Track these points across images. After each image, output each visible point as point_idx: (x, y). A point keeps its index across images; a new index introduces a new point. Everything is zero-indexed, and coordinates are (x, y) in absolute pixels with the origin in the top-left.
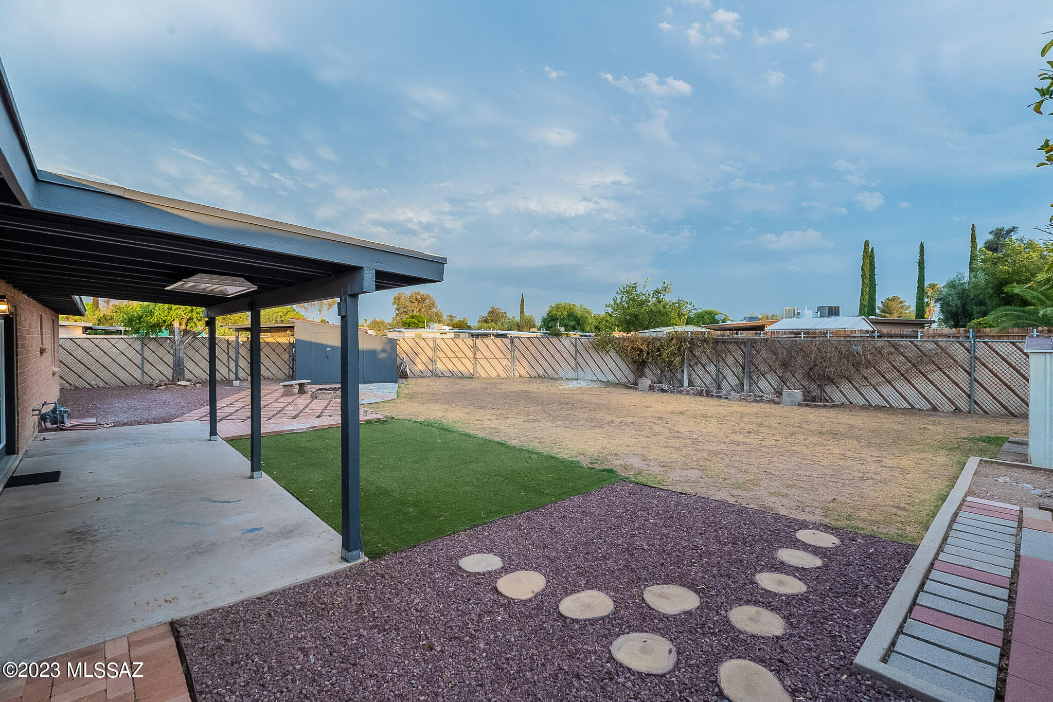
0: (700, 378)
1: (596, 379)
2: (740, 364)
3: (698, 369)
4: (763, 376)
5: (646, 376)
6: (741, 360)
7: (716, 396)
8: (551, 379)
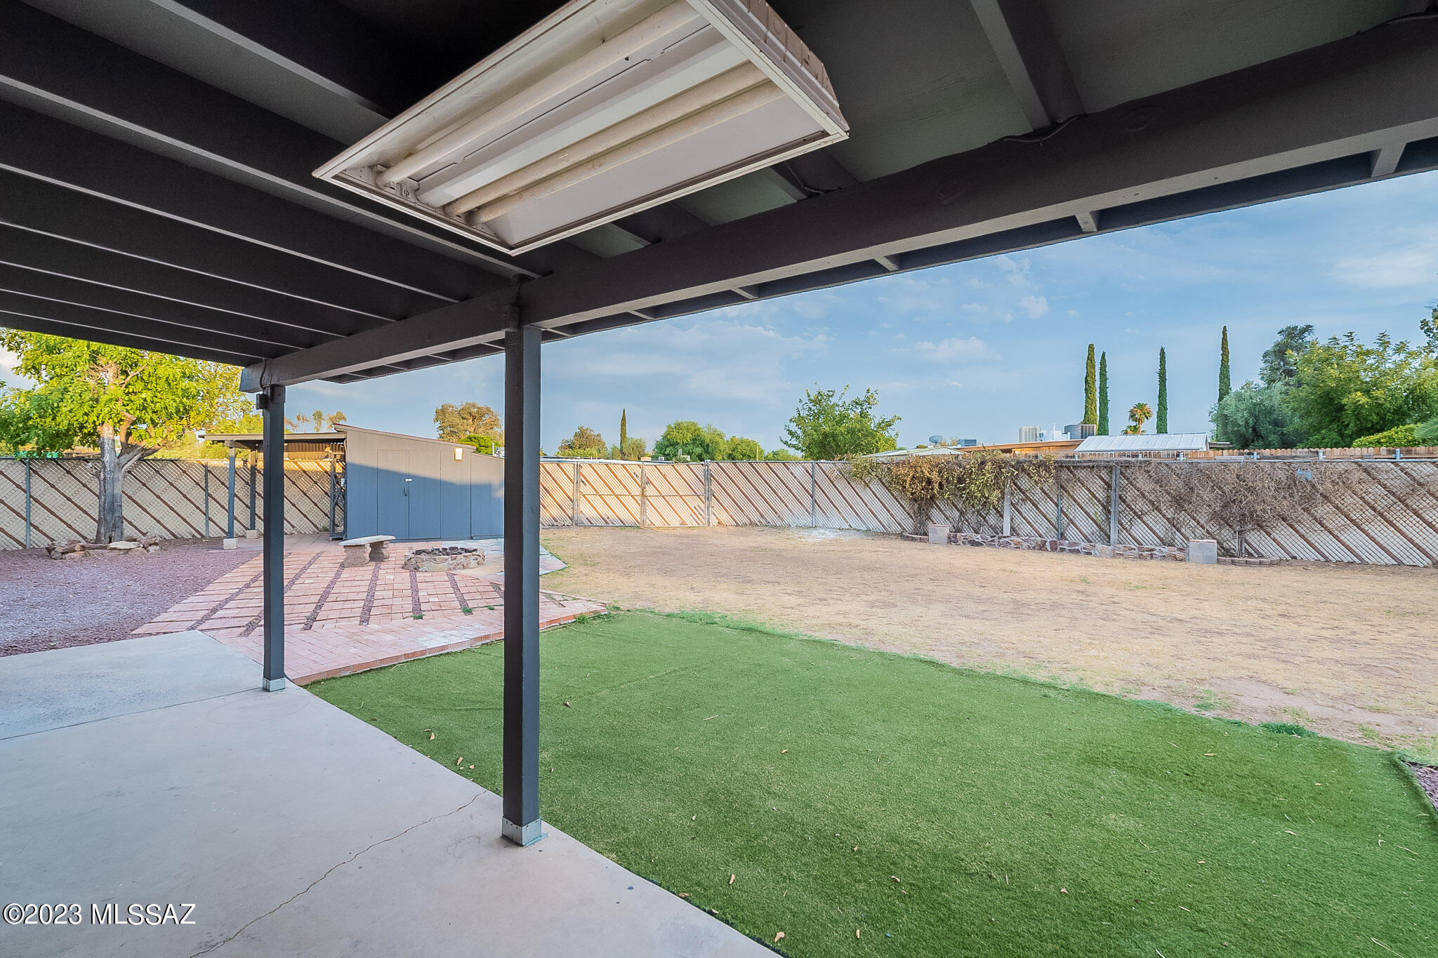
0: (1029, 523)
1: (848, 527)
2: (1099, 501)
3: (1026, 508)
4: (1139, 518)
5: (932, 521)
6: (1101, 495)
7: (1069, 550)
8: (772, 527)
